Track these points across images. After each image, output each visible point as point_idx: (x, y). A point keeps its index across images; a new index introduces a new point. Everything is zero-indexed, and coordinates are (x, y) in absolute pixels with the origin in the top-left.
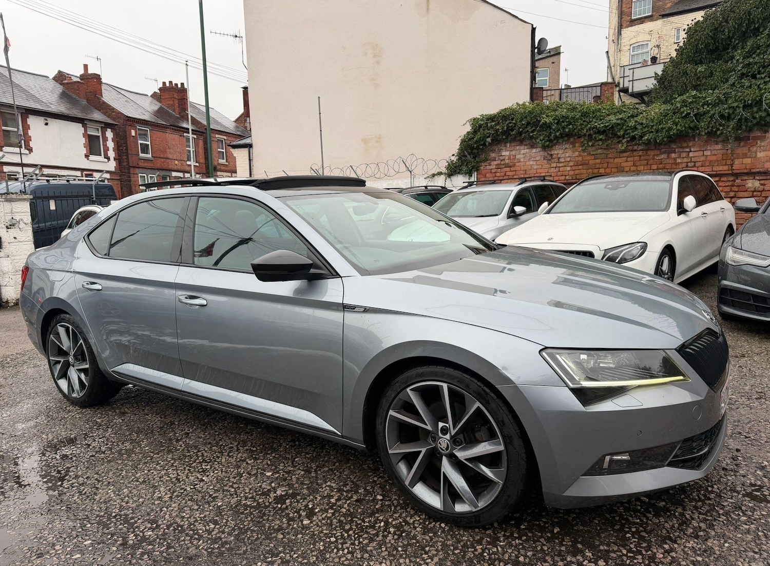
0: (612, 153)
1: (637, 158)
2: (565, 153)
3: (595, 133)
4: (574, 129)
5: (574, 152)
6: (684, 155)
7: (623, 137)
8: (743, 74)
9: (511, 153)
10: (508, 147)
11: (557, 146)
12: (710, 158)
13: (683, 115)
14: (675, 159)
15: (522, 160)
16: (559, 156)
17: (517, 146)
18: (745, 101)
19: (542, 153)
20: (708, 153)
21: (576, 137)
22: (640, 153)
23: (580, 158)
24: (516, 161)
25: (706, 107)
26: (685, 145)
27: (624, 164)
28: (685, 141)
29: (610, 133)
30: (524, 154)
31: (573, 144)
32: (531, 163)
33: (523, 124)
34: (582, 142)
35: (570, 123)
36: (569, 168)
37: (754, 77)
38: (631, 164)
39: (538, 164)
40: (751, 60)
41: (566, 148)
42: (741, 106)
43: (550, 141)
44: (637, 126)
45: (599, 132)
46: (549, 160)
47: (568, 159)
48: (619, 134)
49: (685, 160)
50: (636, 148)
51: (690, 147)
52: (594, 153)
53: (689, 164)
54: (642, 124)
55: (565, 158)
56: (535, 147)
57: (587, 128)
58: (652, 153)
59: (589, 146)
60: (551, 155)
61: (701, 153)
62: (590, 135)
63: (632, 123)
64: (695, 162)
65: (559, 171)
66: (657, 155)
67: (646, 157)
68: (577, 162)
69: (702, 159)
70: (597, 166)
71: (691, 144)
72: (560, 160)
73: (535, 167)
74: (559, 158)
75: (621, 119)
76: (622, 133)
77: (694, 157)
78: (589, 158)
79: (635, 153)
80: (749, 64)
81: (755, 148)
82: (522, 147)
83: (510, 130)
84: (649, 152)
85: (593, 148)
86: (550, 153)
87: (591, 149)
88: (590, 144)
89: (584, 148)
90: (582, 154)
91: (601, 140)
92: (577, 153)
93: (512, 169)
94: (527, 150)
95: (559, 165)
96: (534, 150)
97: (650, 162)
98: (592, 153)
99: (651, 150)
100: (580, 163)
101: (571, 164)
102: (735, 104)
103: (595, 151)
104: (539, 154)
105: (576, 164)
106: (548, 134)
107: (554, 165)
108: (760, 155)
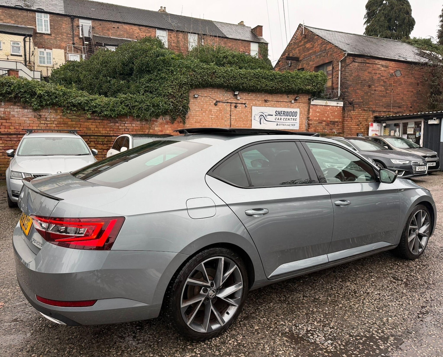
0: (82, 119)
1: (98, 124)
2: (50, 115)
3: (71, 106)
4: (59, 101)
5: (57, 115)
6: (123, 125)
7: (88, 110)
8: (145, 90)
9: (6, 110)
10: (3, 105)
11: (44, 110)
12: (135, 128)
13: (126, 105)
14: (118, 126)
15: (16, 116)
16: (46, 116)
17: (11, 105)
18: (153, 104)
19: (32, 113)
20: (134, 125)
21: (58, 106)
22: (99, 121)
23: (62, 120)
24: (11, 116)
25: (136, 103)
26: (123, 120)
27: (91, 126)
28: (123, 118)
29: (80, 107)
30: (17, 112)
31: (56, 110)
32: (25, 119)
33: (21, 92)
34: (63, 110)
35: (56, 97)
36: (54, 125)
37: (151, 92)
38: (94, 126)
39: (30, 120)
40: (149, 85)
41: (51, 112)
42: (152, 105)
43: (42, 106)
44: (97, 106)
45: (74, 106)
46: (39, 118)
47: (53, 119)
48: (86, 108)
49: (124, 128)
50: (96, 118)
51: (125, 121)
52: (71, 118)
53: (126, 130)
54: (99, 105)
55: (50, 118)
56: (27, 108)
57: (66, 102)
58: (106, 122)
59: (67, 113)
60: (40, 115)
61: (130, 125)
62: (68, 107)
63: (93, 104)
64: (128, 129)
65: (47, 126)
66: (109, 123)
67: (104, 124)
68: (60, 122)
69: (132, 128)
70: (74, 126)
71: (126, 120)
72: (47, 119)
73: (28, 122)
74: (46, 118)
75: (86, 100)
76: (87, 108)
77: (128, 126)
78: (67, 120)
79: (96, 121)
80: (148, 86)
81: (154, 126)
82: (15, 107)
83: (8, 93)
84: (104, 121)
85: (70, 114)
86: (38, 113)
87: (68, 115)
88: (68, 112)
89: (64, 114)
90: (63, 118)
91: (75, 110)
92: (59, 117)
93: (8, 121)
94: (20, 110)
95: (46, 122)
96: (26, 110)
97: (106, 126)
98: (70, 118)
99: (105, 120)
100: (62, 123)
101: (56, 123)
102: (149, 104)
103: (71, 116)
104: (30, 113)
105: (59, 123)
106: (39, 101)
107: (43, 122)
108: (156, 129)
